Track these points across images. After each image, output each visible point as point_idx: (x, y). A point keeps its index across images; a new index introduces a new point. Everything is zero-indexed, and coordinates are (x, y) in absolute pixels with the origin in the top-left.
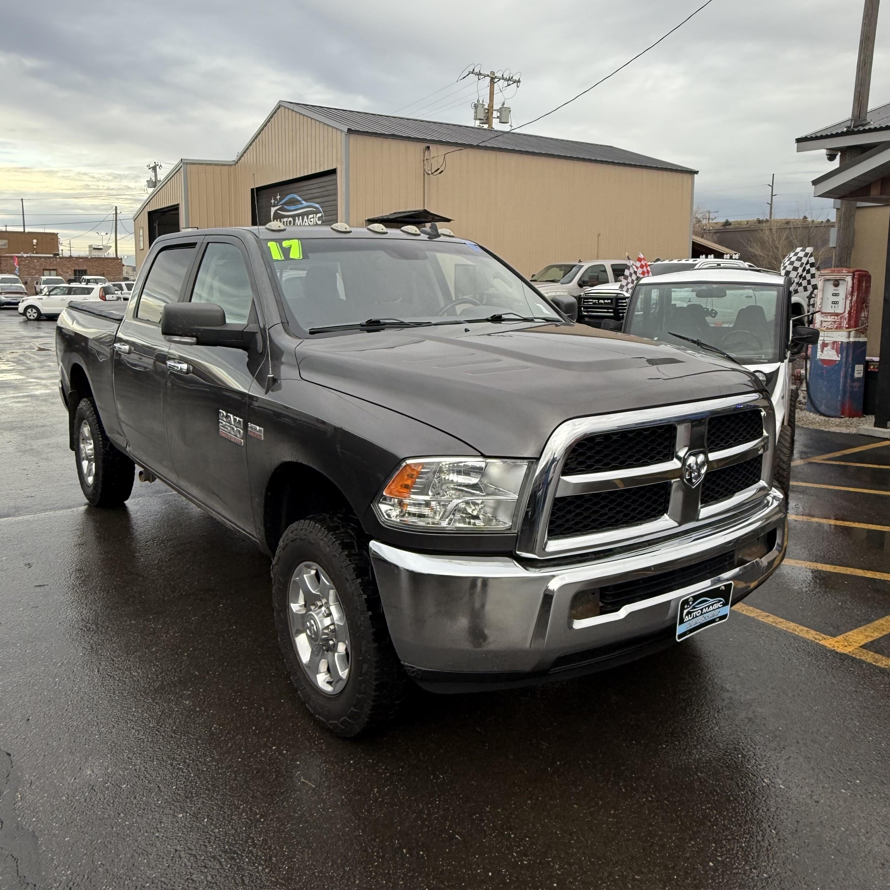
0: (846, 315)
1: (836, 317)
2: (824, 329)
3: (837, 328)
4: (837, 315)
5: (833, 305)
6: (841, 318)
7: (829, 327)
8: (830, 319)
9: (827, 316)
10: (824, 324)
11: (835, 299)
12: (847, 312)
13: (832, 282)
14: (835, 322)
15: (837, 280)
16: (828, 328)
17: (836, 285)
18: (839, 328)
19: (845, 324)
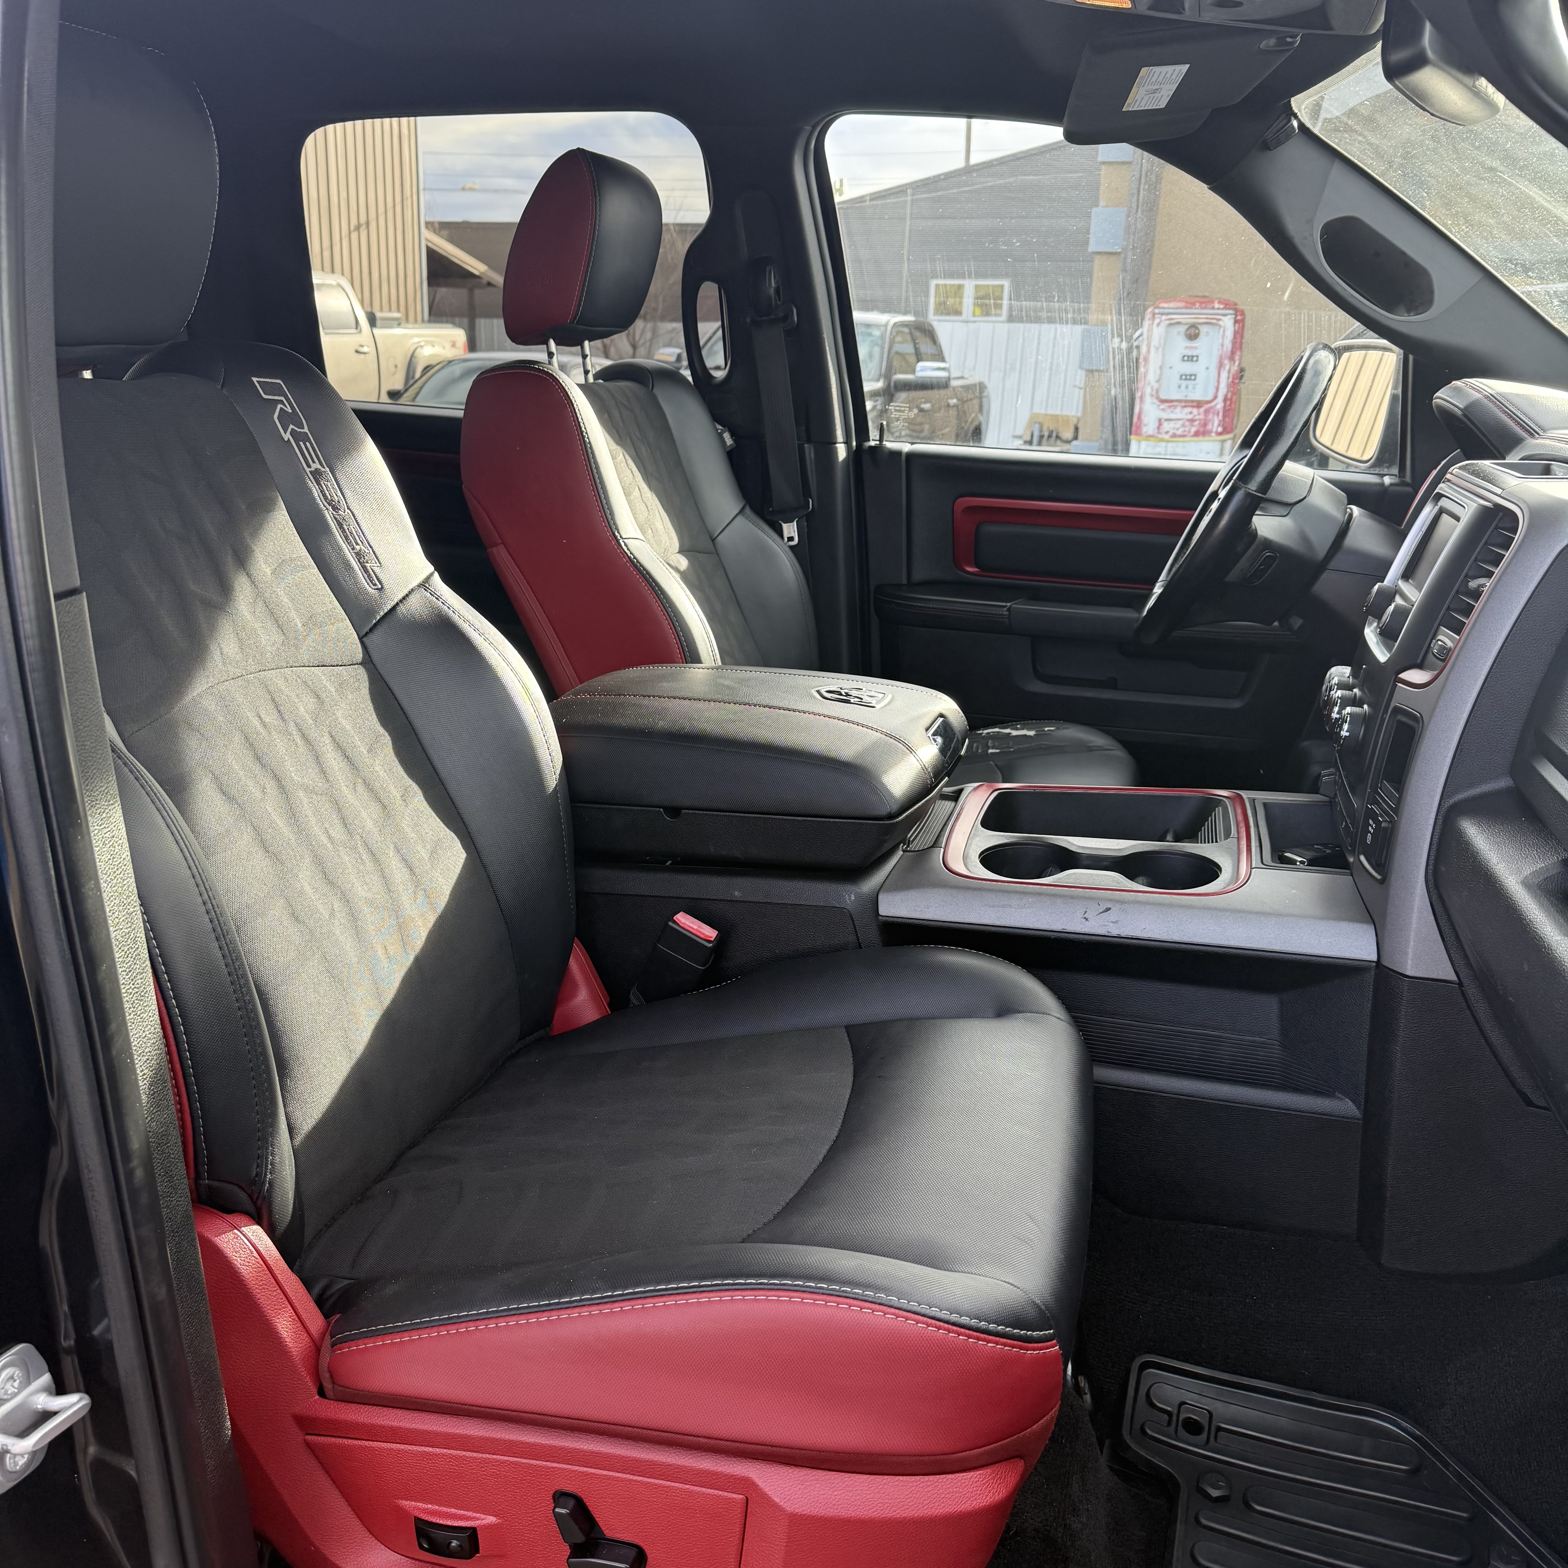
0: (1219, 405)
1: (1195, 411)
2: (1167, 437)
3: (1197, 434)
4: (1198, 404)
5: (1184, 383)
6: (1207, 412)
7: (1179, 432)
8: (1182, 413)
9: (1175, 407)
10: (1166, 426)
11: (1188, 368)
12: (1220, 398)
13: (1183, 329)
14: (1192, 421)
15: (1193, 326)
16: (1174, 436)
17: (1193, 334)
18: (1202, 432)
19: (1215, 424)
